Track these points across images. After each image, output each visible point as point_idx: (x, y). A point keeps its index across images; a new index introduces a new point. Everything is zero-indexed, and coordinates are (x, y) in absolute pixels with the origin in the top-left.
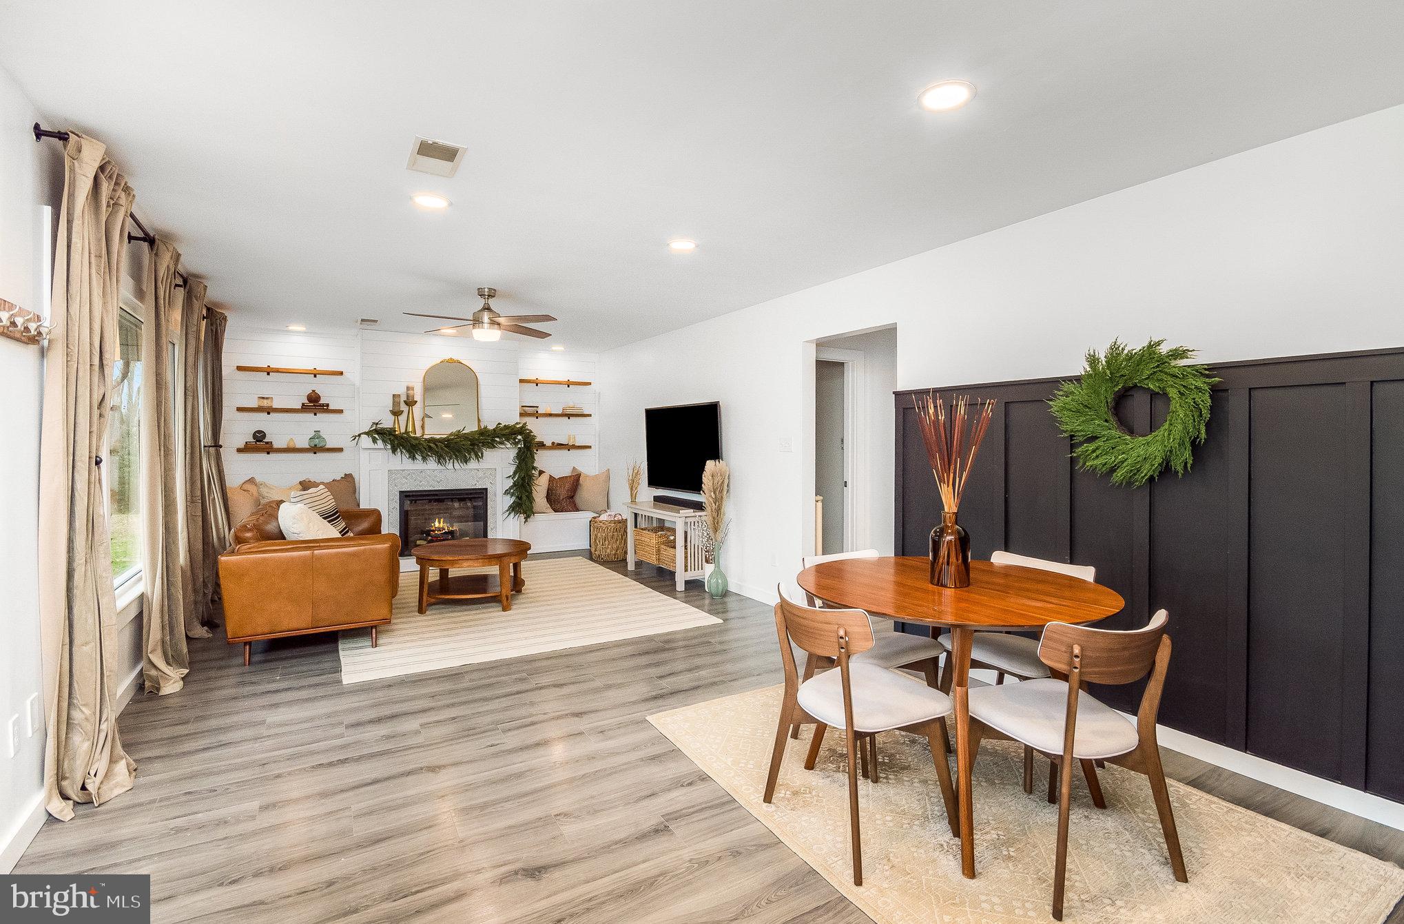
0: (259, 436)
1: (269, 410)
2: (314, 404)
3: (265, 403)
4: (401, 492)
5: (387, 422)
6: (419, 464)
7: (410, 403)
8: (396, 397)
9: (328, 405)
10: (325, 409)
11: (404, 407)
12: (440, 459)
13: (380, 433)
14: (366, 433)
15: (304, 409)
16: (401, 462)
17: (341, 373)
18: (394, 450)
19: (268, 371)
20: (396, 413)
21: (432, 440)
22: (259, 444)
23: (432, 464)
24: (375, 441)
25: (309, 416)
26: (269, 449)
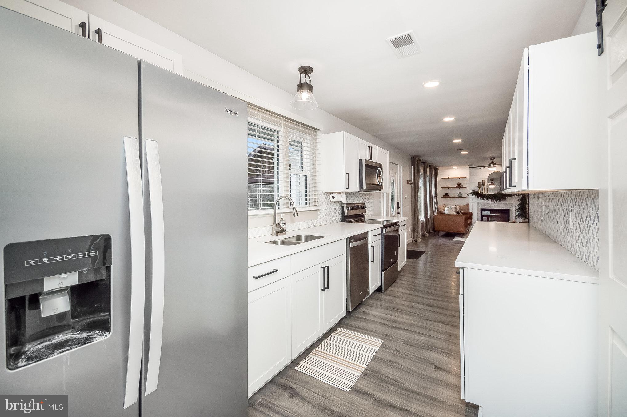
0: (446, 194)
1: (449, 188)
2: (459, 186)
3: (448, 186)
4: (481, 209)
5: (477, 190)
6: (485, 201)
7: (484, 184)
8: (479, 183)
9: (462, 186)
10: (462, 187)
11: (481, 186)
12: (492, 200)
13: (475, 193)
14: (471, 193)
15: (457, 187)
16: (480, 201)
17: (466, 177)
18: (478, 198)
19: (449, 178)
20: (479, 187)
21: (490, 195)
22: (446, 196)
23: (489, 201)
24: (473, 195)
25: (458, 189)
26: (449, 197)
